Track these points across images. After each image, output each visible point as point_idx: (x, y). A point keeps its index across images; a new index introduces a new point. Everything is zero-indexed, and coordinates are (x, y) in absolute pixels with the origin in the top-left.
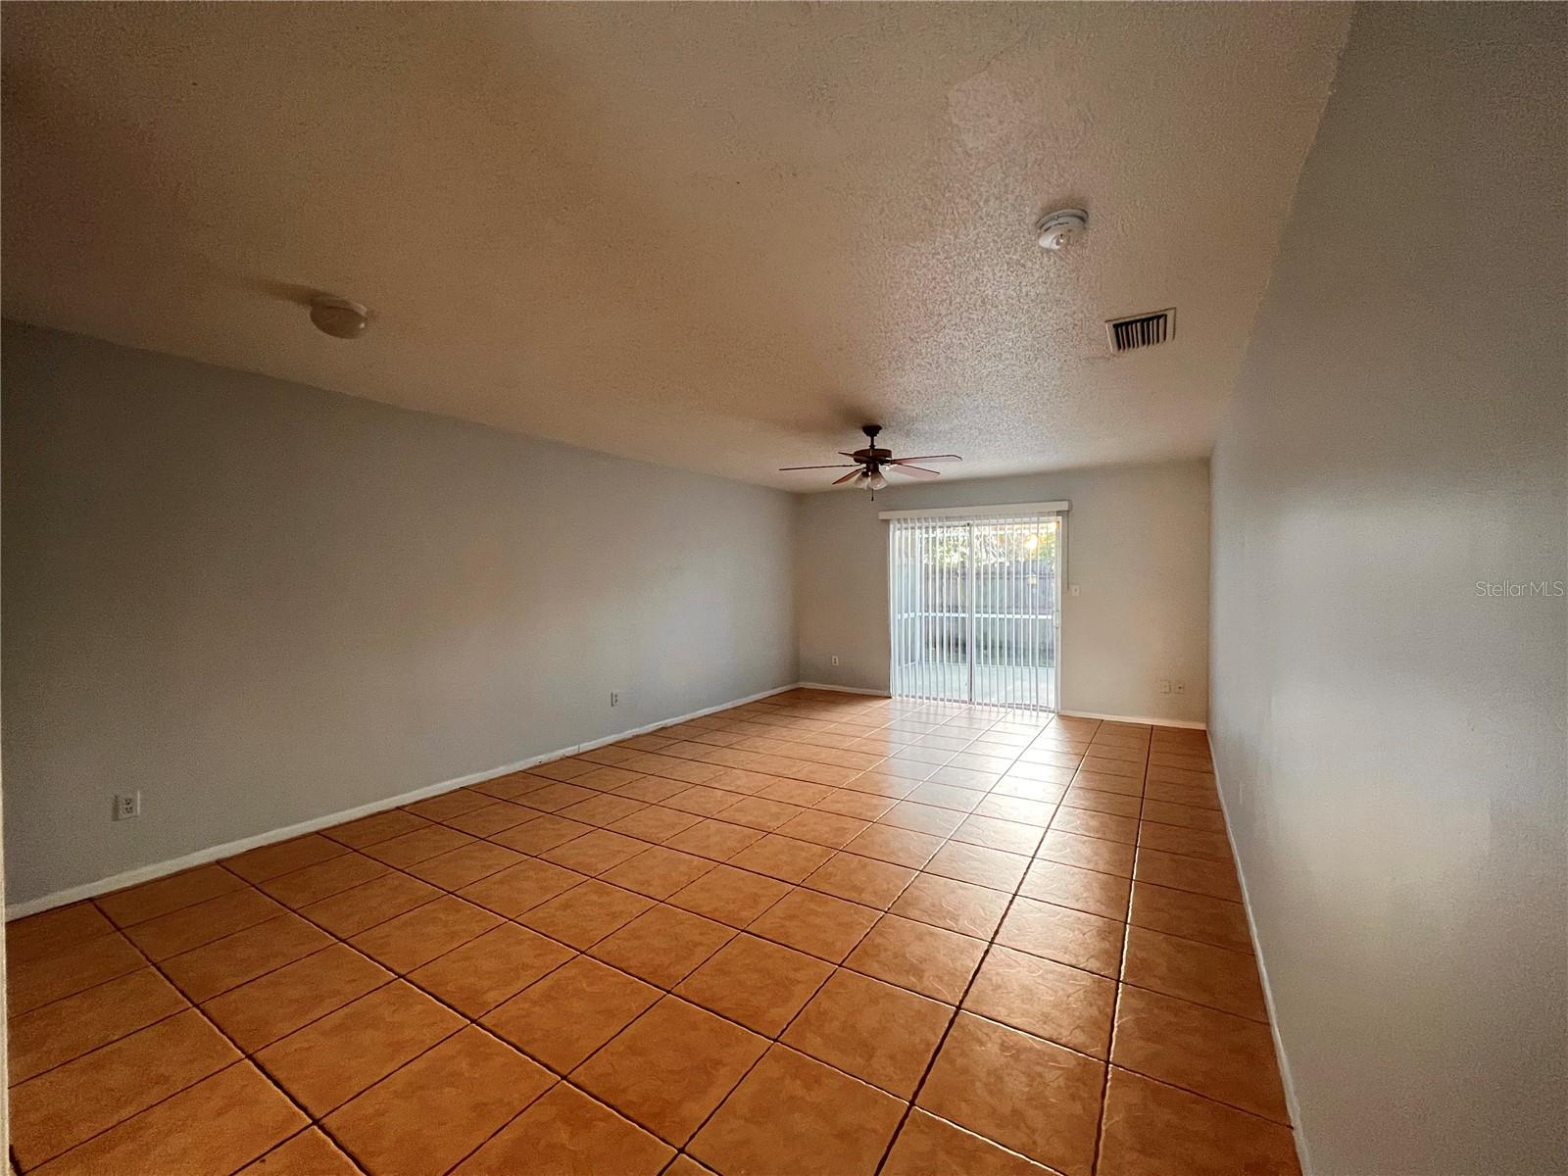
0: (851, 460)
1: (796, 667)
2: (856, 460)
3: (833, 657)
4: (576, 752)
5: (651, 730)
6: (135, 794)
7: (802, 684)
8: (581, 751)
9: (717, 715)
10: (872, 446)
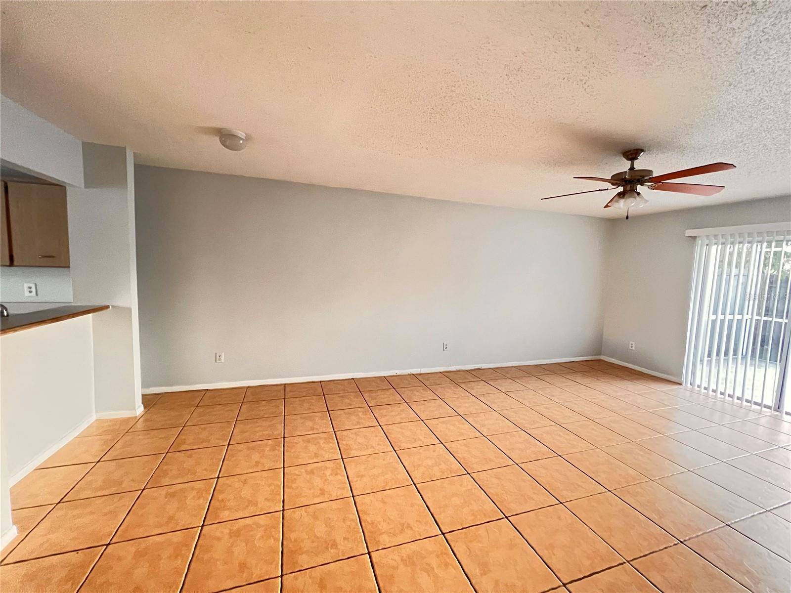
0: (609, 185)
1: (599, 345)
2: (613, 184)
3: (631, 342)
4: (419, 373)
5: (467, 369)
6: (222, 354)
7: (602, 357)
8: (421, 372)
9: (521, 368)
10: (632, 168)
